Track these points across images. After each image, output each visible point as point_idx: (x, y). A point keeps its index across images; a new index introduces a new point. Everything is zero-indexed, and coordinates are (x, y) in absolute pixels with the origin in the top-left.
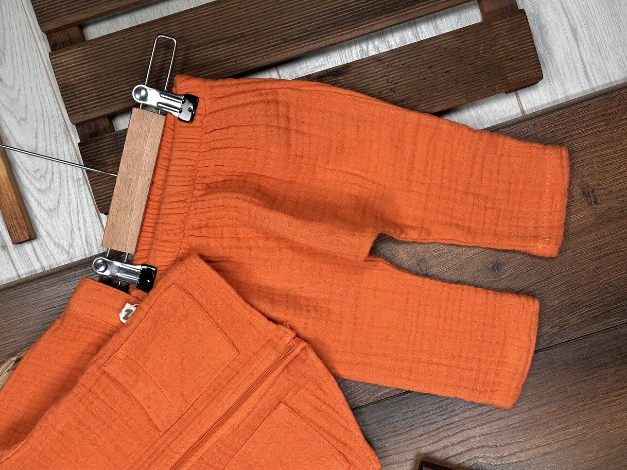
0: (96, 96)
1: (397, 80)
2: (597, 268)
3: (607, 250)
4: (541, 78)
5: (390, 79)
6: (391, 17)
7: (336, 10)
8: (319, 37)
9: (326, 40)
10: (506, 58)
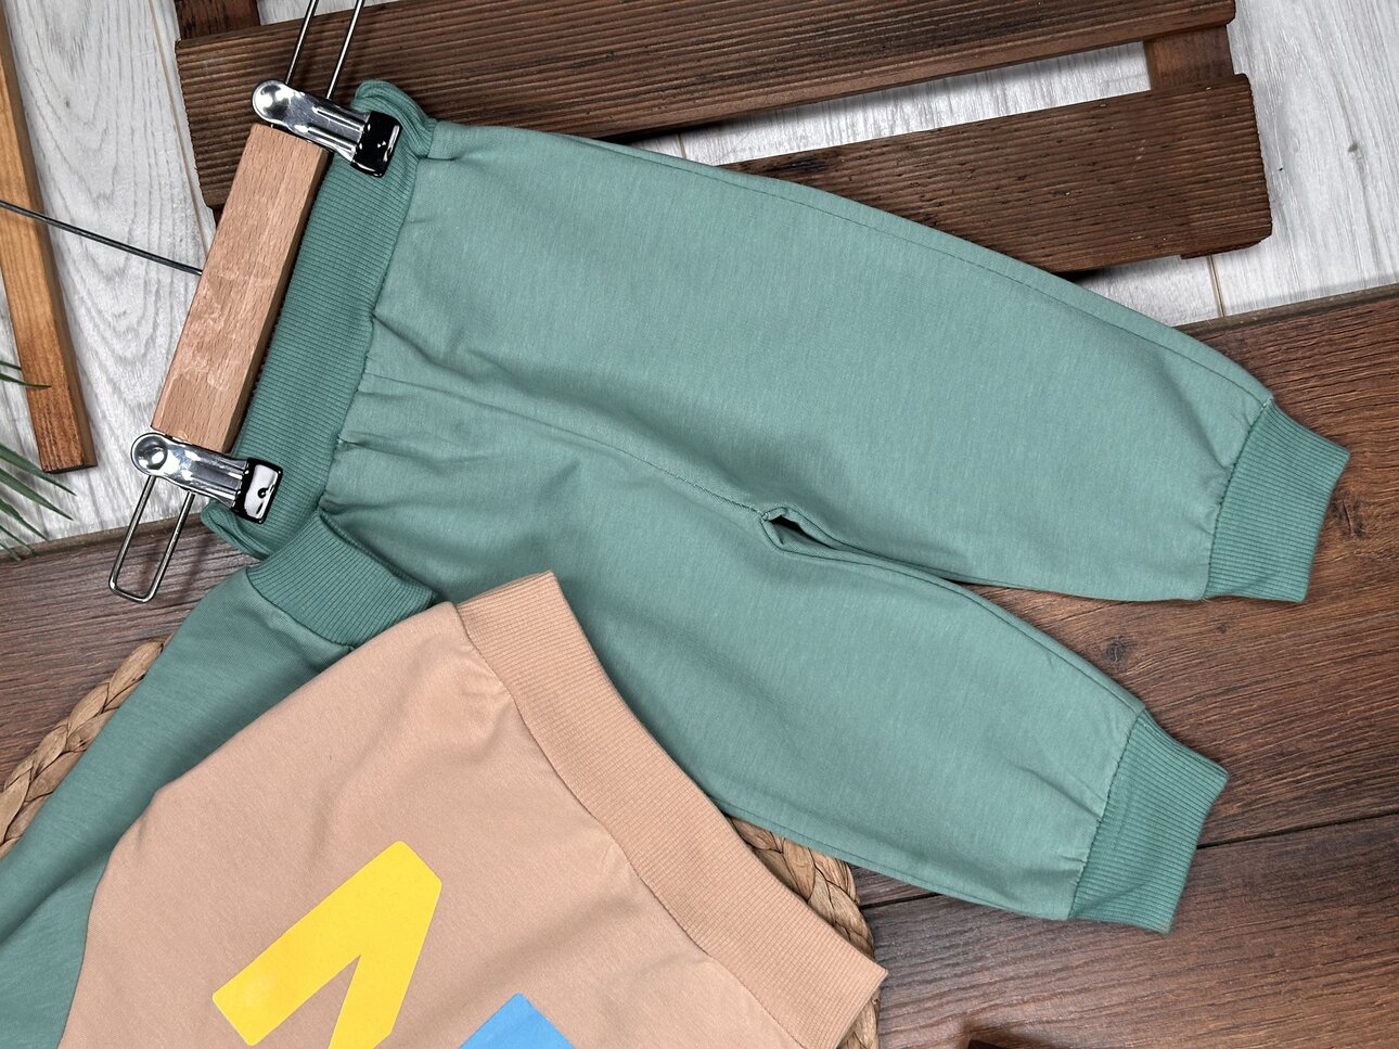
1: (943, 197)
2: (1344, 681)
3: (1371, 643)
4: (1268, 232)
6: (948, 56)
7: (824, 24)
8: (781, 79)
9: (796, 88)
10: (1193, 179)
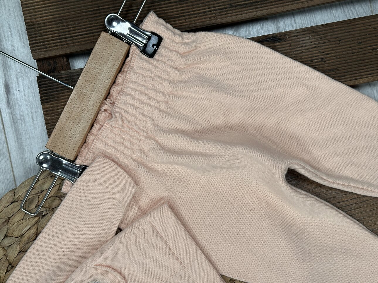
0: (58, 36)
5: (323, 49)
